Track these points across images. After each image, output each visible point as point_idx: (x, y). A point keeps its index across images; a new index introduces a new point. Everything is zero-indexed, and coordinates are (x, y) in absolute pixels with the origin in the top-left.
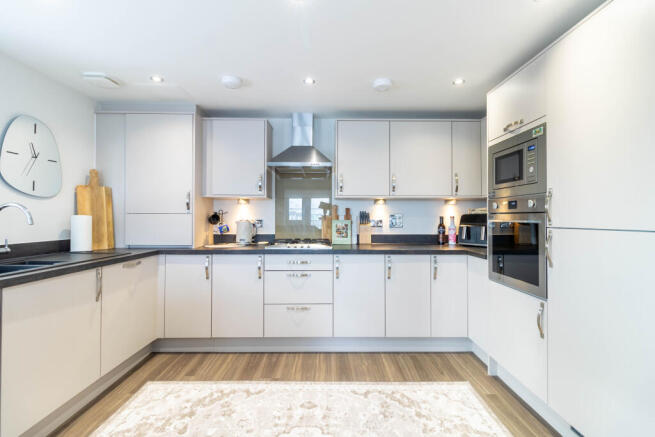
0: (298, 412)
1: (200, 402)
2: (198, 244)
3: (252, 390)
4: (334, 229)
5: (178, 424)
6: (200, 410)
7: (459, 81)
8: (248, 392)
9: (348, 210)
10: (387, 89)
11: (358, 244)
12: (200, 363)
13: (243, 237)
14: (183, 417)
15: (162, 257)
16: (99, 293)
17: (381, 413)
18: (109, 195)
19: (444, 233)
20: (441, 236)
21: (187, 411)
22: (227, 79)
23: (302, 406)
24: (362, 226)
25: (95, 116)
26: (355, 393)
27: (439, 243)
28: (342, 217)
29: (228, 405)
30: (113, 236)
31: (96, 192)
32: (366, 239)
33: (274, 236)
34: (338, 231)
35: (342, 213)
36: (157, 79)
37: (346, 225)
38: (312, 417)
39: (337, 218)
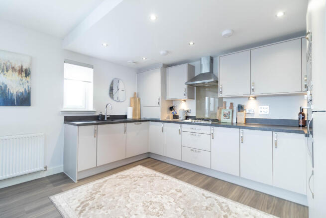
0: (173, 191)
1: (146, 176)
2: (165, 118)
3: (164, 178)
4: (222, 114)
5: (136, 179)
6: (145, 178)
7: (280, 14)
8: (163, 178)
9: (232, 104)
10: (229, 36)
11: (237, 123)
12: (159, 164)
13: (181, 117)
14: (139, 177)
15: (150, 122)
16: (125, 131)
17: (206, 207)
18: (139, 100)
19: (303, 118)
20: (301, 121)
21: (141, 176)
22: (162, 52)
23: (176, 190)
24: (239, 113)
25: (136, 74)
26: (203, 195)
27: (299, 126)
28: (228, 108)
29: (154, 179)
30: (140, 115)
31: (136, 100)
32: (242, 120)
33: (195, 117)
34: (225, 115)
35: (228, 105)
36: (144, 59)
37: (229, 112)
38: (176, 195)
39: (225, 108)
